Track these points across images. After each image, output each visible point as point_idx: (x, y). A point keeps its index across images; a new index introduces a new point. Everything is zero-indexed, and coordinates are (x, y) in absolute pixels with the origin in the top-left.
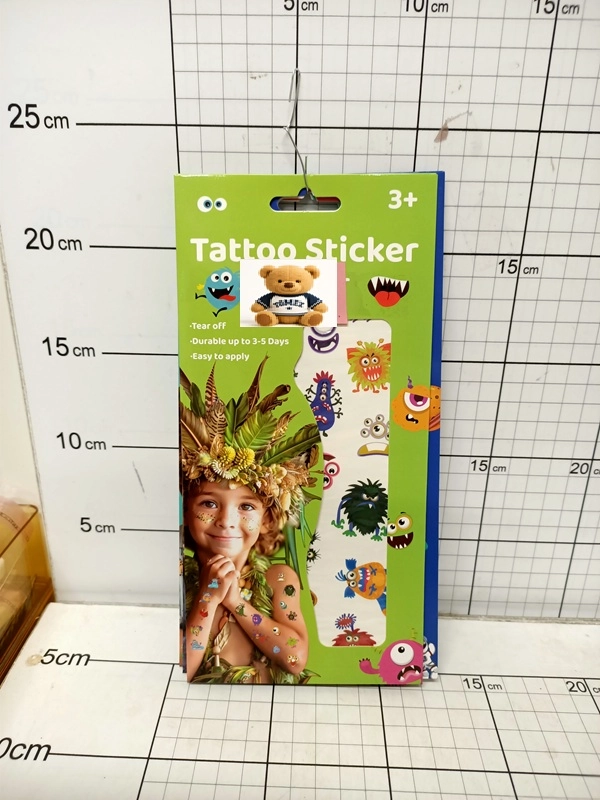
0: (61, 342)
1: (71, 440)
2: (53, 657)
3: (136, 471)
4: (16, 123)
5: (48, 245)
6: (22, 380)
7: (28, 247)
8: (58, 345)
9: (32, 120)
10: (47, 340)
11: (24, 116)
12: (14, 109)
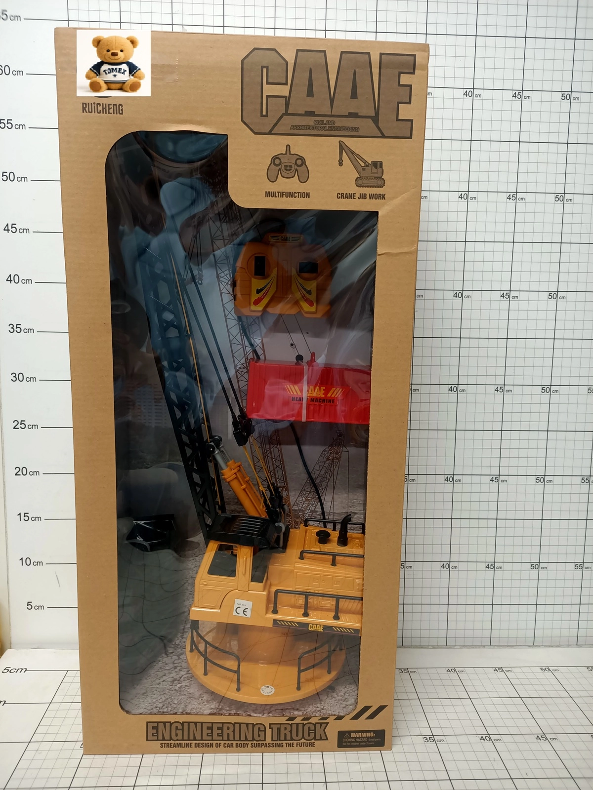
0: (26, 515)
1: (26, 561)
2: (8, 670)
3: (57, 576)
4: (16, 427)
5: (25, 473)
6: (6, 532)
7: (16, 475)
8: (25, 516)
9: (23, 426)
10: (20, 514)
11: (20, 424)
12: (16, 423)
